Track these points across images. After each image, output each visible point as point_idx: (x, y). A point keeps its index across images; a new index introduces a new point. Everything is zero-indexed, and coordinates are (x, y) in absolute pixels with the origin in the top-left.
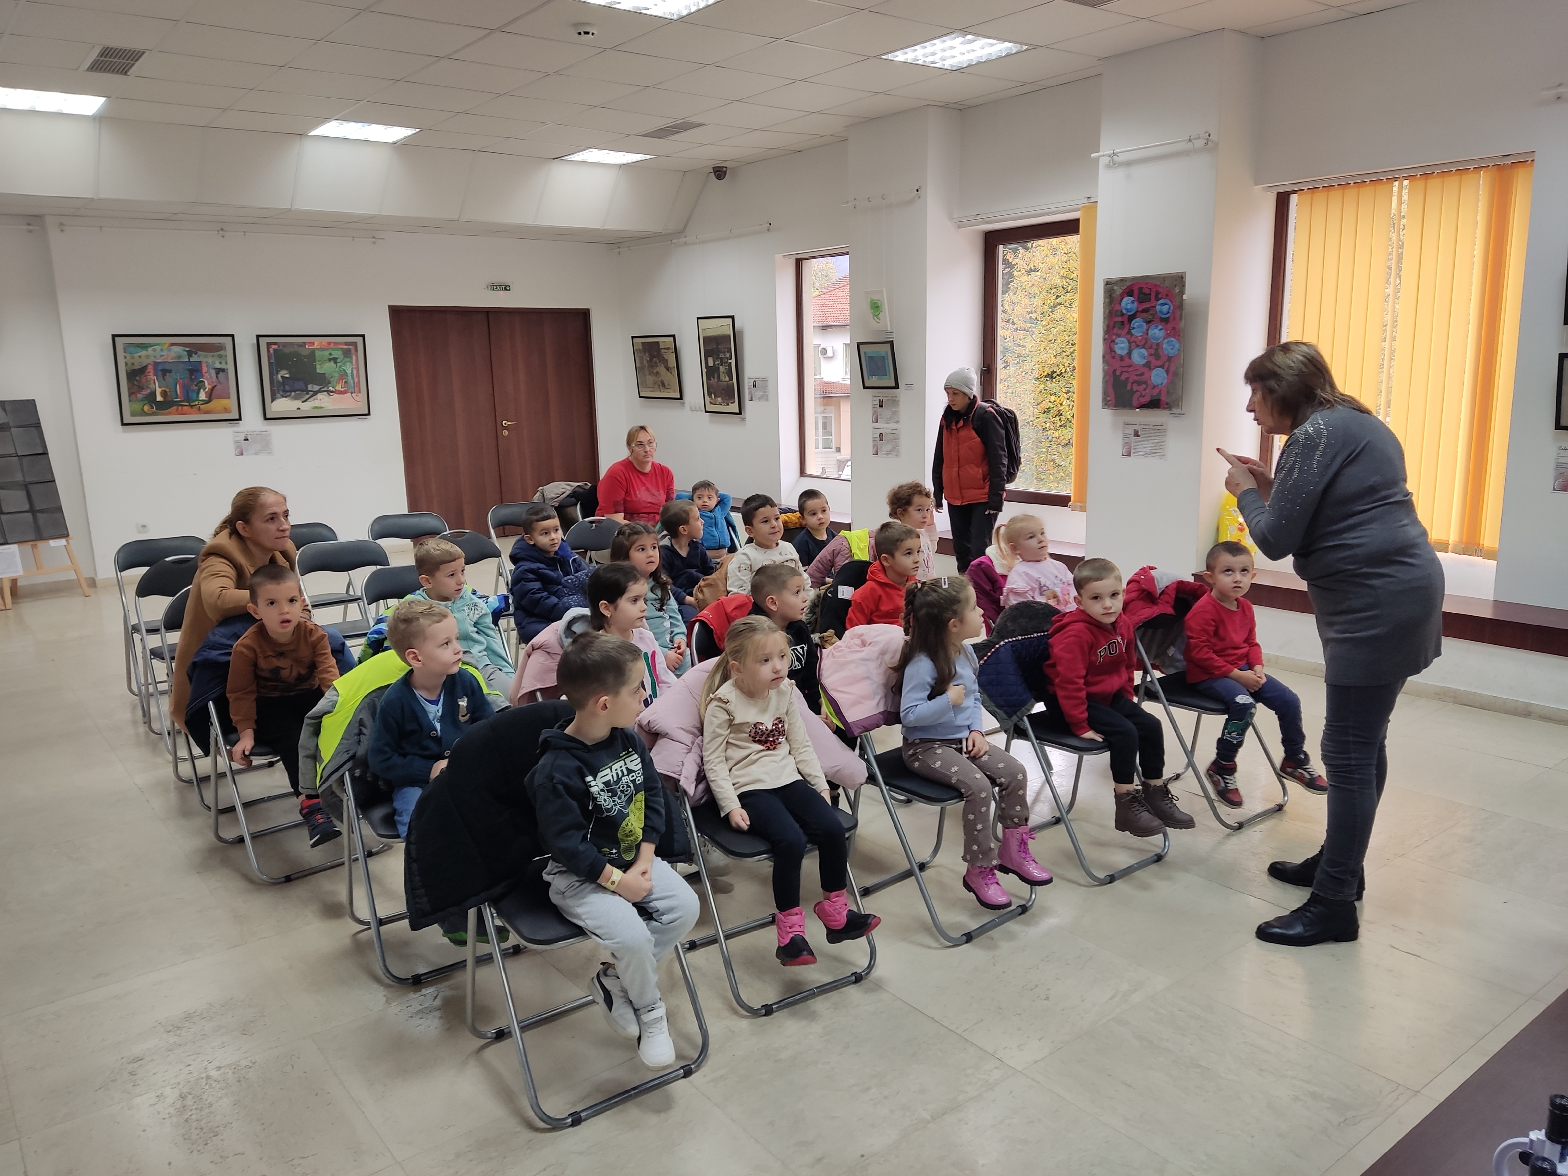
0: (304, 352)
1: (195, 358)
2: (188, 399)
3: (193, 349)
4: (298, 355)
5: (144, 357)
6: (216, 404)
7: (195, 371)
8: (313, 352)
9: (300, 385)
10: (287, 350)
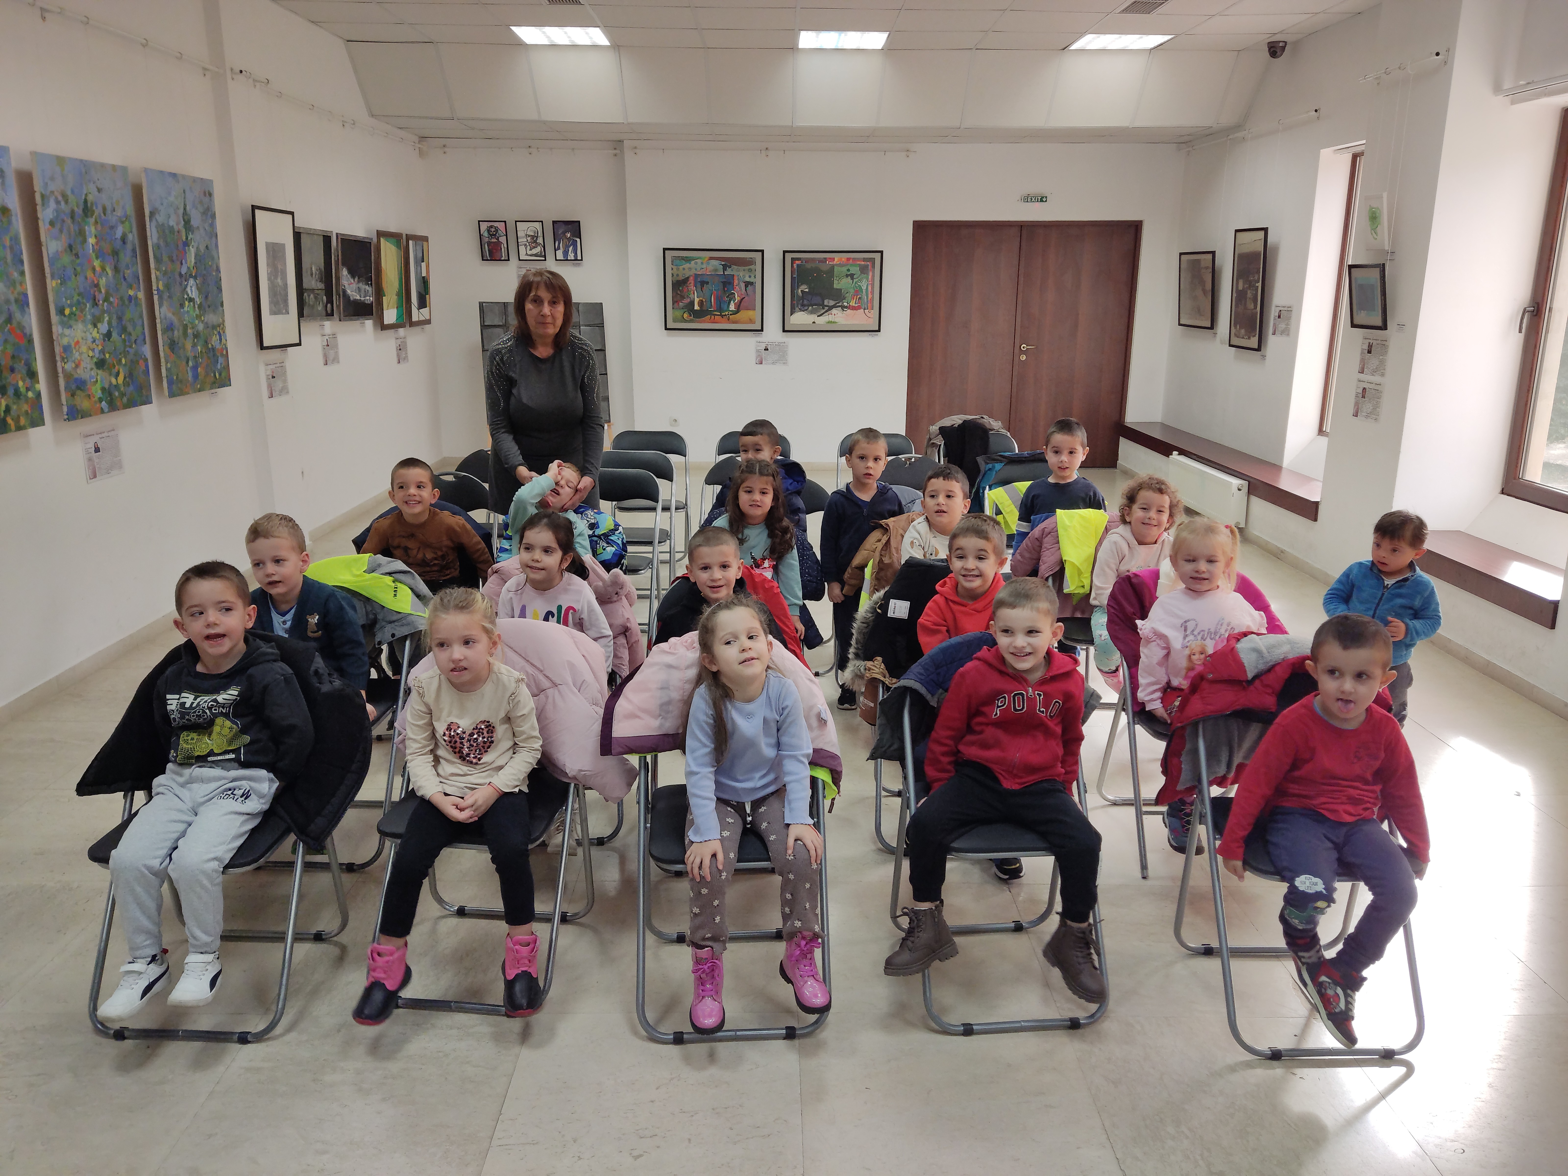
0: (824, 267)
1: (728, 272)
2: (720, 309)
3: (728, 263)
4: (818, 270)
5: (688, 270)
6: (743, 314)
7: (727, 283)
8: (833, 267)
9: (817, 299)
10: (809, 266)
